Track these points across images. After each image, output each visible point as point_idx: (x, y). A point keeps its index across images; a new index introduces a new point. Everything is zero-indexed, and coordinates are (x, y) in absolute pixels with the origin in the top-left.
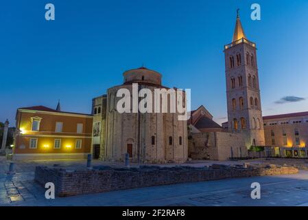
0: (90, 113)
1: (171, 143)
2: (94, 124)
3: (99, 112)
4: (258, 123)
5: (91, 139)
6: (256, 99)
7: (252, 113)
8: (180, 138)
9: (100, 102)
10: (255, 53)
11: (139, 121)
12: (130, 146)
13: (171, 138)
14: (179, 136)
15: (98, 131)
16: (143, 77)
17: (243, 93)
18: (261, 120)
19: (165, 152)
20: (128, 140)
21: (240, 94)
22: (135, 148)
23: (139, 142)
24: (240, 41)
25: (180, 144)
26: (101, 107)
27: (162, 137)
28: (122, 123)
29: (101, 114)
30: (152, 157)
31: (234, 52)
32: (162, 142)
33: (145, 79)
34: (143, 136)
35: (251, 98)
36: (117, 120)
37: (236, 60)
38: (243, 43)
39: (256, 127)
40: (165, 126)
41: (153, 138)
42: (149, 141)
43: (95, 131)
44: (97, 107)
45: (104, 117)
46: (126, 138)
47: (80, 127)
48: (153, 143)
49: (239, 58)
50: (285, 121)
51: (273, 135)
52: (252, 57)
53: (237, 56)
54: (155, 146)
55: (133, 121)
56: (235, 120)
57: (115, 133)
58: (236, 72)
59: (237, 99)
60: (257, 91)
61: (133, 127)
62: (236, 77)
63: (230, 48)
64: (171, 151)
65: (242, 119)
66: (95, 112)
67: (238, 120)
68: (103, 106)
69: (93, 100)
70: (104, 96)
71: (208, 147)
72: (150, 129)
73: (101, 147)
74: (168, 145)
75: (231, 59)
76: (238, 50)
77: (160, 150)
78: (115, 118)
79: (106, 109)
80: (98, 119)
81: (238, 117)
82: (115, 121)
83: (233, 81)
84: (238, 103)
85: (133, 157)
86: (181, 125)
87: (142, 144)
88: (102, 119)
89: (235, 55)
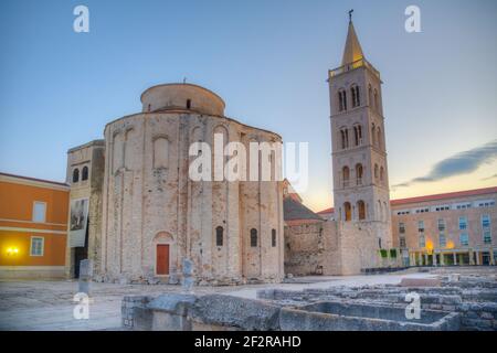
0: (63, 181)
1: (254, 242)
2: (72, 203)
3: (85, 178)
5: (66, 235)
6: (382, 168)
7: (377, 193)
8: (274, 231)
9: (89, 155)
10: (380, 87)
11: (185, 195)
12: (163, 251)
13: (254, 233)
14: (272, 227)
15: (82, 219)
16: (189, 102)
17: (364, 155)
18: (388, 205)
19: (243, 263)
20: (157, 236)
21: (358, 159)
22: (175, 254)
23: (185, 241)
24: (359, 64)
25: (274, 244)
26: (90, 166)
27: (237, 229)
28: (144, 198)
29: (89, 181)
30: (218, 272)
31: (347, 84)
32: (237, 240)
33: (193, 105)
34: (197, 227)
35: (376, 165)
36: (132, 194)
37: (349, 96)
38: (364, 67)
39: (382, 217)
40: (242, 207)
41: (220, 231)
42: (208, 239)
43: (74, 219)
44: (80, 168)
45: (98, 189)
46: (153, 232)
47: (40, 212)
48: (220, 242)
49: (356, 92)
50: (424, 208)
51: (402, 230)
52: (376, 95)
53: (353, 90)
54: (223, 247)
55: (169, 193)
56: (347, 205)
57: (126, 221)
58: (350, 120)
59: (352, 167)
60: (383, 154)
61: (170, 206)
62: (350, 127)
63: (340, 75)
64: (254, 259)
65: (361, 204)
66: (76, 179)
67: (353, 204)
68: (95, 164)
69: (71, 152)
70: (95, 143)
71: (320, 251)
72: (214, 212)
73: (90, 252)
74: (248, 248)
75: (340, 94)
76: (353, 80)
77: (235, 256)
78: (127, 186)
79: (103, 170)
80: (82, 193)
81: (353, 199)
82: (126, 194)
83: (344, 134)
84: (353, 174)
85: (171, 274)
86: (274, 205)
87: (195, 244)
88: (93, 192)
89: (348, 89)
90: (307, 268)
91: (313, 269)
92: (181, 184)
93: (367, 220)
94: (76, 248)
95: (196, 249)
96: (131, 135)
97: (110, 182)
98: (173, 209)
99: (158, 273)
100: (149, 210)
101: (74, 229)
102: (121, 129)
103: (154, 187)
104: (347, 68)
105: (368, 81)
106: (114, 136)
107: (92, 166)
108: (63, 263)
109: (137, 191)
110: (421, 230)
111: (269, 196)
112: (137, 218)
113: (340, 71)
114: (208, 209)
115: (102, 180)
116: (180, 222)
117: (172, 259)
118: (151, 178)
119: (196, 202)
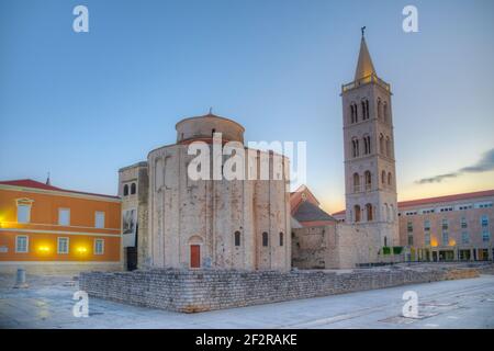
0: (116, 195)
1: (265, 243)
2: (124, 212)
3: (133, 192)
4: (391, 212)
5: (119, 238)
6: (389, 174)
7: (383, 197)
8: (281, 234)
9: (136, 174)
10: (390, 99)
11: (211, 207)
12: (195, 250)
13: (265, 236)
14: (279, 231)
15: (132, 225)
16: (213, 131)
17: (372, 163)
18: (396, 207)
19: (257, 259)
20: (191, 239)
21: (367, 166)
22: (204, 252)
23: (211, 242)
24: (369, 80)
25: (281, 244)
26: (137, 183)
27: (252, 233)
28: (180, 210)
29: (136, 195)
30: (236, 265)
31: (358, 98)
32: (252, 241)
34: (220, 231)
35: (383, 172)
36: (171, 206)
37: (360, 110)
38: (373, 83)
39: (388, 218)
40: (255, 216)
41: (237, 235)
42: (229, 241)
43: (126, 225)
44: (129, 184)
45: (144, 201)
46: (188, 236)
47: (100, 220)
48: (237, 243)
49: (366, 106)
50: (430, 209)
51: (410, 229)
52: (385, 107)
53: (363, 104)
54: (240, 247)
55: (199, 206)
56: (357, 207)
57: (167, 227)
58: (361, 131)
59: (361, 173)
60: (392, 161)
61: (200, 216)
62: (360, 137)
63: (353, 89)
64: (265, 256)
65: (369, 207)
66: (126, 193)
67: (362, 207)
68: (141, 181)
69: (121, 171)
70: (140, 164)
71: (322, 249)
72: (233, 220)
73: (140, 251)
74: (260, 247)
75: (352, 107)
76: (363, 94)
77: (249, 254)
78: (167, 200)
79: (148, 186)
80: (131, 205)
81: (362, 203)
82: (167, 207)
83: (355, 144)
84: (362, 180)
85: (202, 267)
86: (282, 213)
87: (219, 244)
88: (140, 204)
89: (358, 102)
90: (313, 263)
91: (318, 264)
92: (208, 199)
93: (374, 221)
94: (128, 248)
95: (220, 248)
96: (169, 161)
97: (153, 198)
98: (203, 218)
99: (192, 266)
100: (184, 219)
101: (126, 233)
102: (161, 155)
103: (187, 202)
104: (359, 84)
105: (377, 94)
106: (156, 161)
107: (138, 182)
108: (118, 260)
109: (175, 206)
110: (428, 229)
111: (277, 207)
112: (175, 225)
113: (352, 86)
114: (228, 218)
115: (147, 194)
116: (208, 228)
117: (202, 256)
118: (185, 194)
119: (219, 213)
